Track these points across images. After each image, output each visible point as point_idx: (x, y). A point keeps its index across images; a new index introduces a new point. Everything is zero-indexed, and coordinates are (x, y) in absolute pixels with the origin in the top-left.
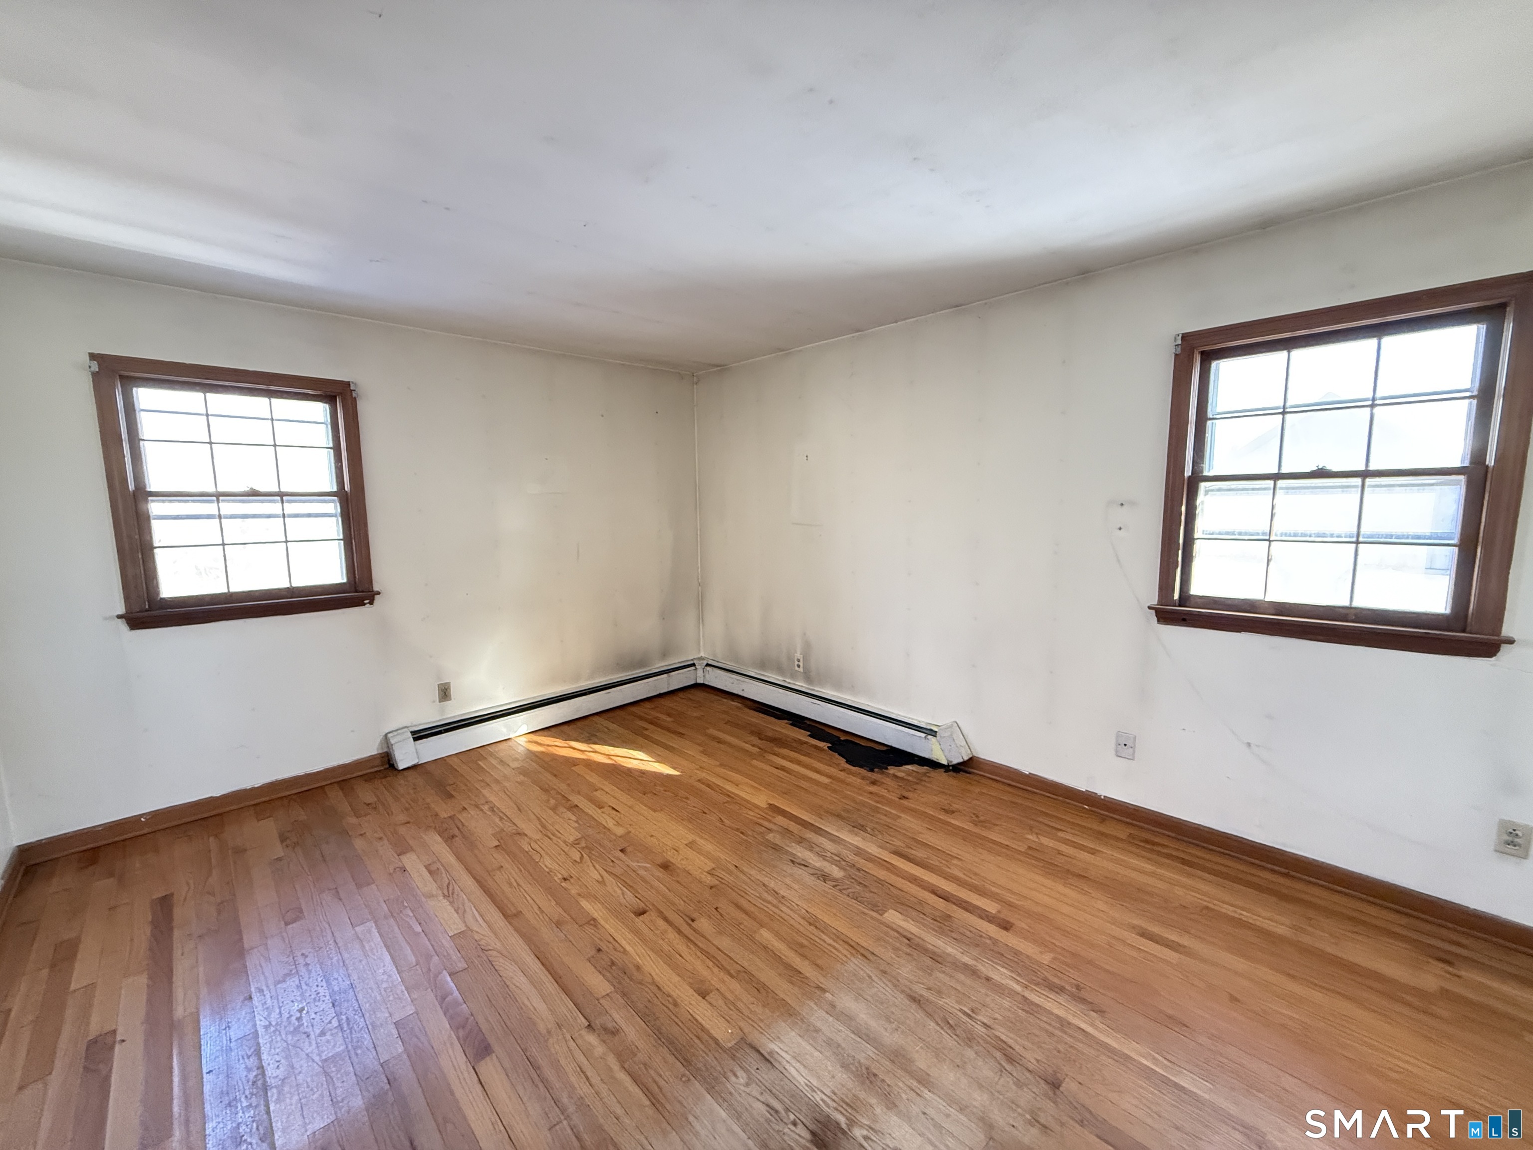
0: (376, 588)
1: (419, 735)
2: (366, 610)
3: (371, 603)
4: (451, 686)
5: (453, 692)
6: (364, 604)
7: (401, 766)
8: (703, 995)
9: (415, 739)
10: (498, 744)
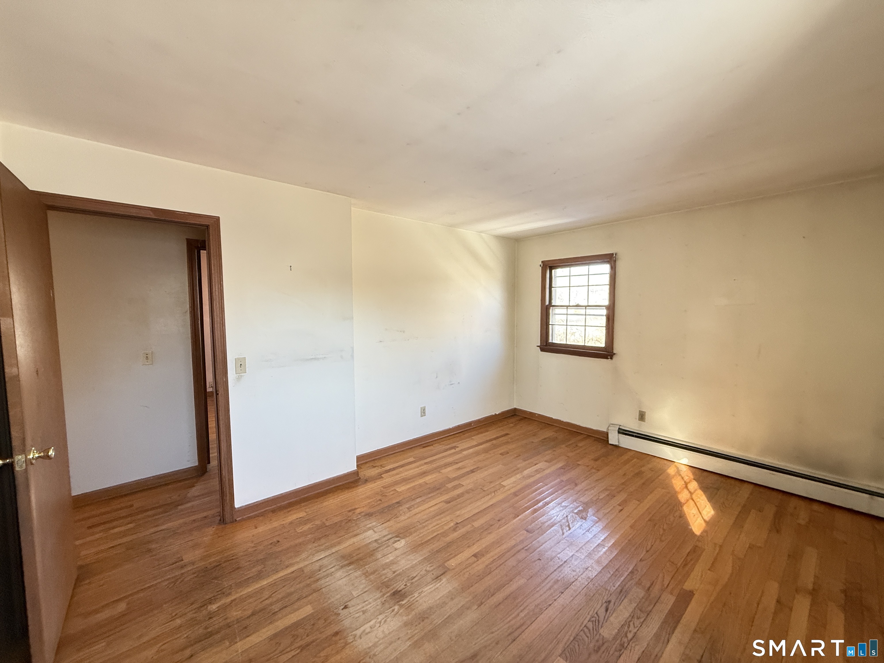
0: (615, 352)
1: (622, 432)
2: (609, 361)
3: (611, 358)
4: (646, 414)
5: (647, 417)
6: (608, 358)
7: (610, 442)
8: (475, 555)
9: (619, 432)
10: (662, 460)
